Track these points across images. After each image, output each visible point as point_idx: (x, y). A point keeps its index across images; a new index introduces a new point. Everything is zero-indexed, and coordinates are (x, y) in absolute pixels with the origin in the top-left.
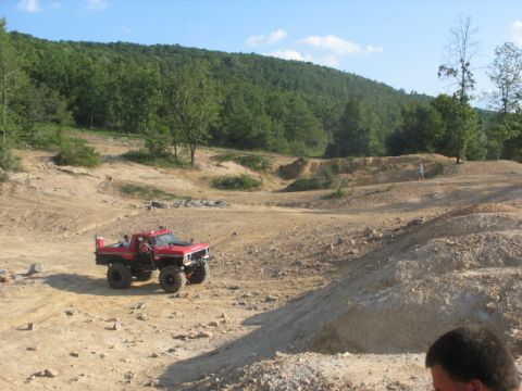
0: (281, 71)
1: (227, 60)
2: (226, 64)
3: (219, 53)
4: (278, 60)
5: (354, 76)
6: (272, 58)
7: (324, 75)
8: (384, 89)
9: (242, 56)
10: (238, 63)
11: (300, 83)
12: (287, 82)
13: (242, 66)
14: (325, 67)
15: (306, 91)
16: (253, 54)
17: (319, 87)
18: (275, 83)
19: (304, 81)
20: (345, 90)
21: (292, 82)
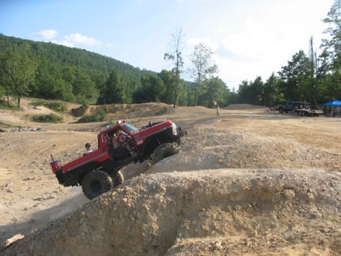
0: (67, 54)
1: (35, 46)
2: (34, 48)
3: (29, 42)
4: (66, 47)
5: (110, 58)
6: (62, 46)
7: (93, 57)
8: (127, 67)
9: (44, 44)
10: (41, 48)
11: (79, 62)
12: (71, 60)
13: (44, 50)
14: (93, 53)
15: (82, 66)
16: (50, 43)
17: (90, 64)
18: (64, 61)
19: (81, 61)
20: (106, 67)
21: (75, 61)
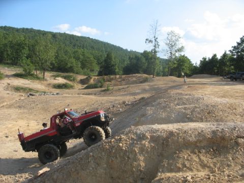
1: (54, 35)
3: (50, 32)
4: (75, 36)
5: (107, 43)
6: (73, 35)
7: (95, 43)
8: (119, 49)
9: (61, 34)
10: (59, 37)
11: (85, 46)
12: (79, 45)
14: (95, 39)
15: (87, 49)
16: (65, 33)
17: (92, 47)
18: (74, 46)
20: (104, 49)
21: (82, 45)
